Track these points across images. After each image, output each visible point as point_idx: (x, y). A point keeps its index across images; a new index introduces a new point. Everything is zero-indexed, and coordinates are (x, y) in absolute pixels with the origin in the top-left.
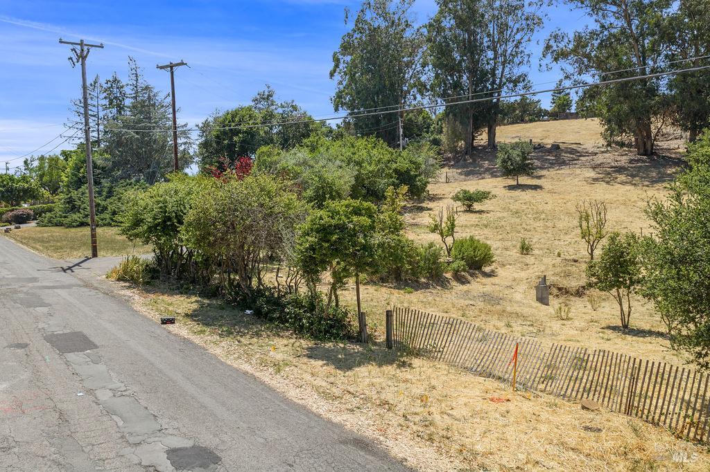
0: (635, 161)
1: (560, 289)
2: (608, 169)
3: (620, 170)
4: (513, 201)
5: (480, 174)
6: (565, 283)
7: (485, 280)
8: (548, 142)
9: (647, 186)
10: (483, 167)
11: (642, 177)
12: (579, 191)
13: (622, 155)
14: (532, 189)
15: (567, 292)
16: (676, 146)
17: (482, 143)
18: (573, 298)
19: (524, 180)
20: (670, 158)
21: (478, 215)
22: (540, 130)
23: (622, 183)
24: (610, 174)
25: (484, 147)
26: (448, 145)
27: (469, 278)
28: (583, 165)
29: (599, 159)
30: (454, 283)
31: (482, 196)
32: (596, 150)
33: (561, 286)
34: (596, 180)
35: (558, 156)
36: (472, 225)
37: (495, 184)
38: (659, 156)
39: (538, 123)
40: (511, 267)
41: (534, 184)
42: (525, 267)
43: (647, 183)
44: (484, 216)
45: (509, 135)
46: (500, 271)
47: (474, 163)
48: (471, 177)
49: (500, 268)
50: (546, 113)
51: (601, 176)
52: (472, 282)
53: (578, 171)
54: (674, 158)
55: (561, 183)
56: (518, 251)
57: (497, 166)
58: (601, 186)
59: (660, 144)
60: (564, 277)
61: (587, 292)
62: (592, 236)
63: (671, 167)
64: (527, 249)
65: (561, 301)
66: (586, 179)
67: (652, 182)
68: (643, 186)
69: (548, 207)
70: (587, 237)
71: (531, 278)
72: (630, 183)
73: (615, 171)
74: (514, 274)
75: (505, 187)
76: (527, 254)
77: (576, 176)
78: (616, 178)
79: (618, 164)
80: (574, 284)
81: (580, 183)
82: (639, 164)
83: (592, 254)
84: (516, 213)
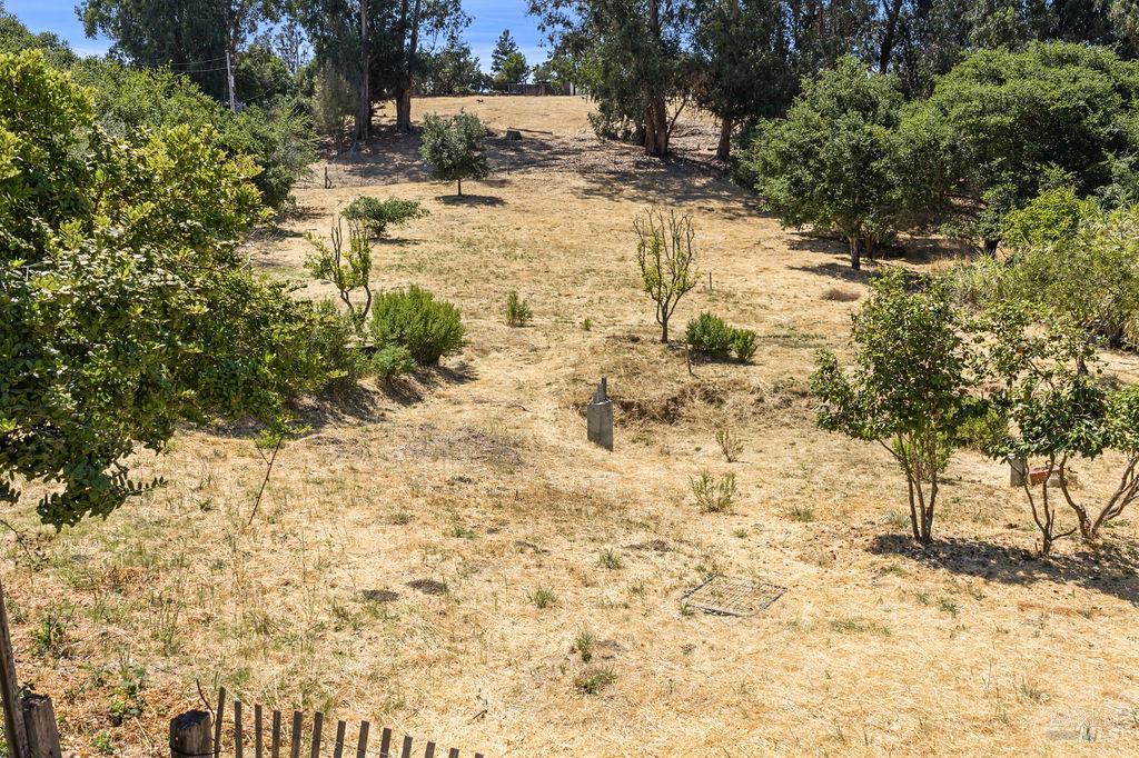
0: (644, 164)
1: (626, 407)
2: (605, 176)
3: (624, 177)
4: (456, 223)
5: (389, 175)
6: (633, 392)
7: (455, 390)
8: (501, 128)
9: (672, 204)
10: (392, 163)
11: (661, 191)
12: (567, 210)
13: (623, 155)
14: (487, 204)
15: (643, 413)
16: (696, 146)
17: (384, 121)
18: (655, 426)
19: (471, 187)
20: (694, 162)
21: (397, 248)
23: (633, 199)
24: (609, 184)
25: (391, 129)
26: (325, 118)
27: (419, 387)
28: (564, 168)
29: (589, 159)
30: (385, 403)
31: (404, 211)
32: (580, 145)
33: (627, 400)
34: (588, 192)
35: (522, 151)
36: (391, 267)
38: (676, 158)
39: (477, 97)
40: (500, 355)
41: (488, 195)
42: (532, 356)
43: (669, 200)
44: (411, 248)
46: (479, 366)
47: (374, 155)
48: (372, 180)
49: (478, 360)
50: (488, 81)
51: (598, 186)
52: (427, 397)
53: (558, 177)
54: (701, 163)
55: (533, 195)
56: (505, 319)
57: (418, 162)
58: (599, 203)
59: (671, 141)
60: (627, 376)
61: (683, 410)
62: (664, 286)
63: (698, 176)
64: (521, 314)
65: (633, 434)
66: (574, 191)
67: (677, 198)
68: (666, 204)
69: (523, 236)
70: (655, 290)
71: (557, 381)
72: (644, 198)
73: (616, 180)
74: (515, 374)
75: (437, 198)
76: (521, 326)
77: (556, 185)
78: (621, 190)
79: (620, 168)
80: (654, 394)
81: (566, 197)
82: (651, 170)
83: (664, 324)
84: (469, 245)
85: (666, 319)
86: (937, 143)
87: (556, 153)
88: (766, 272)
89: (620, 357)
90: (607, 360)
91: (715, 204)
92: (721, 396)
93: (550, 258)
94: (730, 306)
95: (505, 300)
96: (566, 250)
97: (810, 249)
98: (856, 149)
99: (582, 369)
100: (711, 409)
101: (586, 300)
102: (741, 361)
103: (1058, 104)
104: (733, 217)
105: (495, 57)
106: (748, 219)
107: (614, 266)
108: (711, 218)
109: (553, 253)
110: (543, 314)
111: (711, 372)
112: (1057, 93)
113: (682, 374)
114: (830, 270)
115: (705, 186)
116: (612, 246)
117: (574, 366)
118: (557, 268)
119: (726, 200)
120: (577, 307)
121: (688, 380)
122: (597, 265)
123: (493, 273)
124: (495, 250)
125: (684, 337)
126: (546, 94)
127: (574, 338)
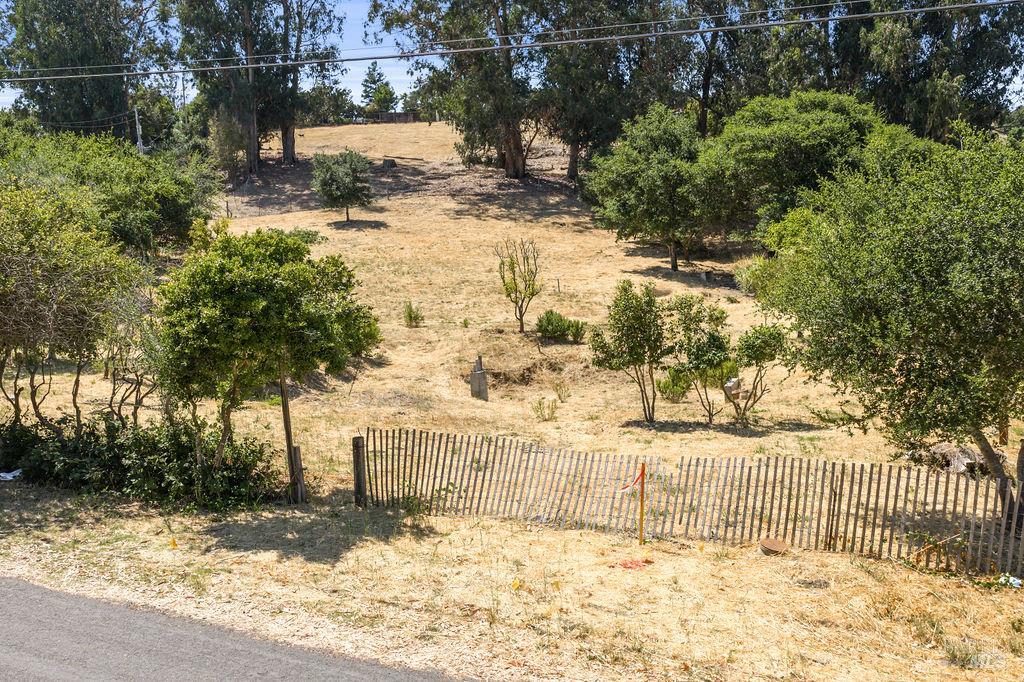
0: (505, 185)
1: (496, 376)
2: (472, 198)
3: (489, 198)
4: (349, 246)
5: (283, 204)
6: (500, 365)
7: (377, 372)
8: (377, 155)
9: (531, 221)
10: (284, 193)
11: (521, 209)
12: (442, 230)
13: (487, 178)
14: (373, 228)
15: (507, 379)
16: (550, 166)
17: (274, 154)
18: (516, 387)
19: (356, 213)
20: (549, 182)
22: (359, 136)
23: (497, 217)
24: (477, 204)
25: (279, 161)
26: (221, 156)
27: (354, 371)
28: (436, 192)
29: (457, 182)
30: (334, 381)
31: (307, 238)
32: (449, 170)
33: (496, 371)
34: (459, 213)
35: (398, 178)
37: (312, 220)
38: (533, 179)
39: (351, 126)
40: (405, 348)
41: (373, 219)
42: (428, 347)
43: (529, 217)
45: (313, 143)
46: (390, 355)
47: (267, 187)
48: (269, 210)
49: (389, 352)
50: (361, 111)
51: (466, 207)
52: (359, 376)
53: (432, 200)
54: (554, 183)
55: (411, 218)
56: (403, 321)
57: (306, 192)
58: (469, 222)
59: (528, 162)
60: (496, 356)
61: (534, 376)
62: (519, 292)
63: (552, 195)
64: (416, 318)
65: (501, 393)
66: (446, 211)
67: (535, 215)
68: (526, 221)
69: (407, 254)
70: (513, 295)
71: (448, 362)
72: (507, 217)
73: (483, 201)
74: (417, 359)
75: (329, 225)
76: (417, 327)
77: (430, 208)
78: (487, 210)
79: (484, 190)
80: (514, 366)
81: (439, 218)
82: (512, 191)
83: (521, 320)
84: (363, 264)
85: (521, 316)
86: (723, 172)
87: (429, 178)
88: (604, 276)
89: (491, 344)
90: (481, 347)
91: (567, 219)
92: (560, 366)
93: (432, 272)
94: (573, 304)
95: (402, 308)
96: (444, 265)
97: (642, 255)
98: (665, 178)
99: (465, 354)
100: (555, 375)
101: (463, 305)
102: (576, 342)
103: (806, 142)
104: (581, 229)
105: (365, 86)
106: (595, 231)
107: (483, 277)
108: (563, 232)
109: (434, 268)
110: (432, 317)
111: (554, 351)
112: (805, 134)
113: (533, 353)
114: (654, 271)
115: (558, 203)
116: (482, 259)
117: (459, 352)
118: (439, 280)
119: (576, 215)
120: (456, 311)
121: (538, 357)
122: (470, 276)
123: (387, 287)
124: (385, 268)
125: (536, 328)
126: (414, 121)
127: (458, 333)
